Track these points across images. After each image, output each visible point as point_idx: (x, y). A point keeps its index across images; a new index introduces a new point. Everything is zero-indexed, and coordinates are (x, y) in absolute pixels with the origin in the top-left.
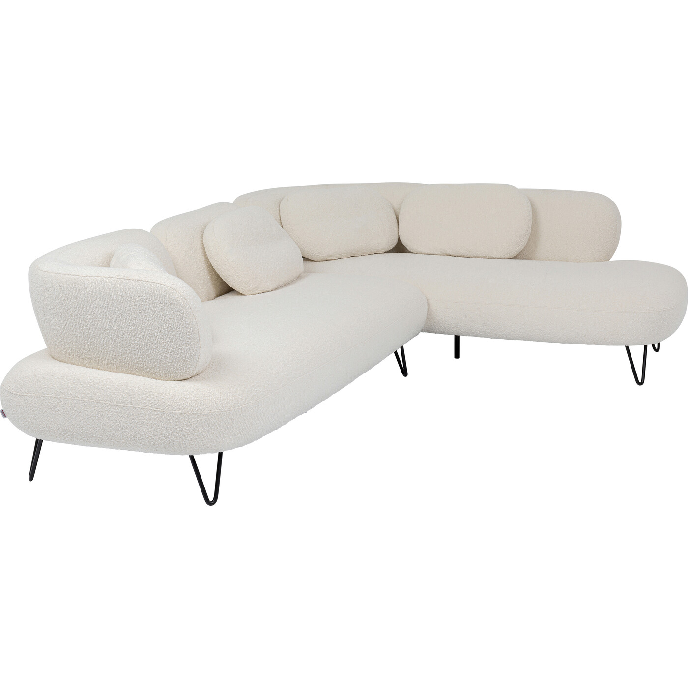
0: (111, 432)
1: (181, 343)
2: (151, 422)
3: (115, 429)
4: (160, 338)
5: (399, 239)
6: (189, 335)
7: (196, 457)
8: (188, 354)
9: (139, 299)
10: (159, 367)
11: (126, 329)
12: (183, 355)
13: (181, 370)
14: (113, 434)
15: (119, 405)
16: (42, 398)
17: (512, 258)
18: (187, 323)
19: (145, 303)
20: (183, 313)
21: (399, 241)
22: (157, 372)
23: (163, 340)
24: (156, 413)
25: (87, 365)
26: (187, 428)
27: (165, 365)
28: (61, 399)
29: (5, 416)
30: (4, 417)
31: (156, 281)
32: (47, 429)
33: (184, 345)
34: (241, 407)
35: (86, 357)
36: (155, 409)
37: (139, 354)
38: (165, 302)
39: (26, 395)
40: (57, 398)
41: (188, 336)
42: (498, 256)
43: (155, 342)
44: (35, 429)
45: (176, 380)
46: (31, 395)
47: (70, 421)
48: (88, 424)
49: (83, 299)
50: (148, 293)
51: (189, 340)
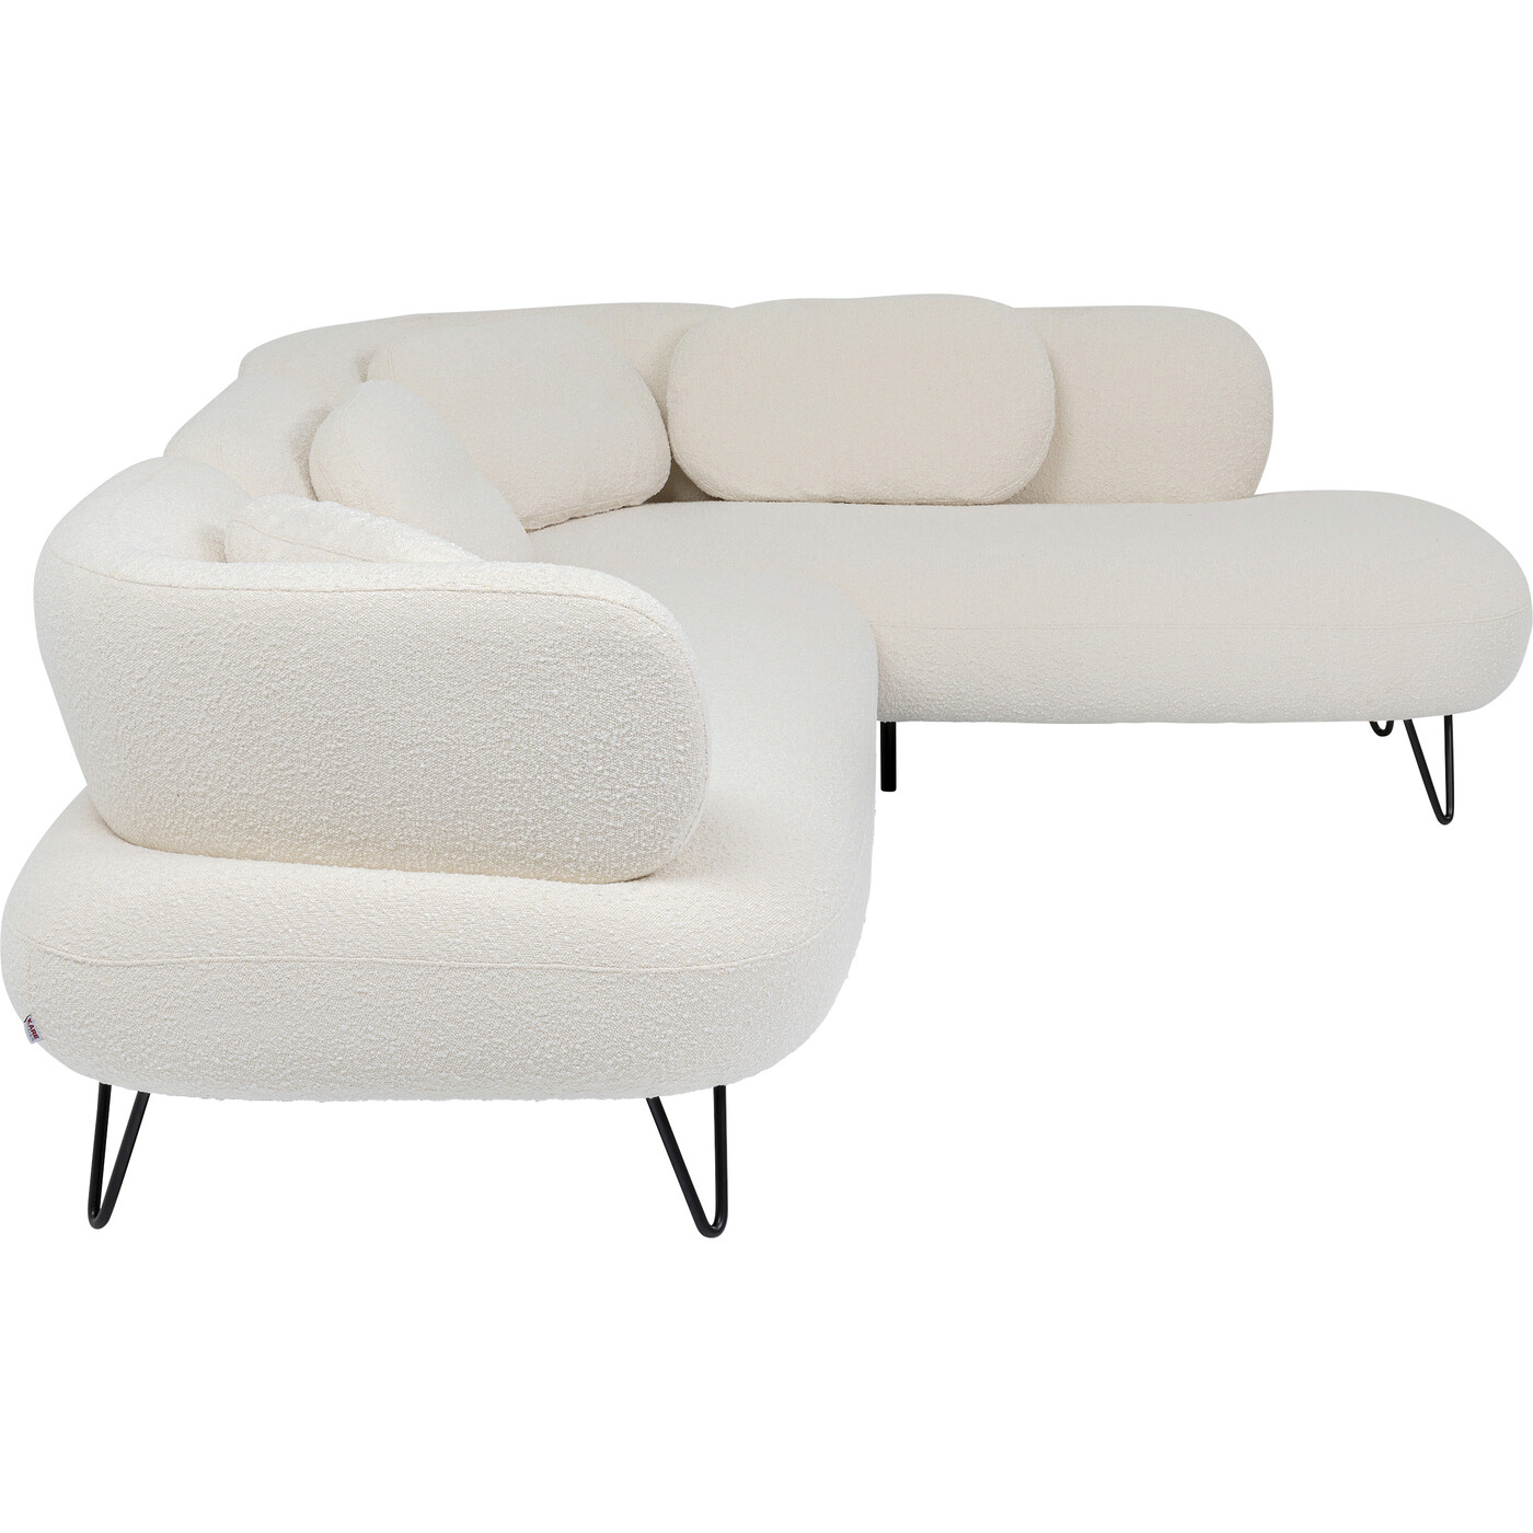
0: (442, 1048)
1: (659, 769)
2: (579, 1006)
3: (459, 1038)
4: (594, 759)
5: (673, 461)
6: (683, 743)
7: (666, 1102)
8: (676, 797)
9: (531, 648)
10: (578, 844)
11: (483, 739)
12: (660, 805)
13: (645, 849)
14: (450, 1054)
15: (473, 965)
16: (203, 966)
17: (1007, 502)
18: (680, 707)
19: (551, 659)
20: (669, 681)
21: (675, 468)
22: (570, 860)
23: (603, 764)
24: (594, 978)
25: (319, 858)
26: (685, 1016)
27: (599, 838)
28: (273, 966)
29: (36, 1036)
30: (32, 1041)
31: (582, 593)
32: (217, 1060)
33: (665, 775)
34: (808, 942)
35: (320, 834)
36: (593, 969)
37: (517, 809)
38: (618, 650)
39: (138, 965)
40: (257, 962)
41: (681, 747)
42: (977, 496)
43: (575, 770)
44: (167, 1066)
45: (626, 878)
46: (160, 961)
47: (301, 1029)
48: (367, 1032)
49: (331, 661)
50: (561, 628)
51: (682, 759)
